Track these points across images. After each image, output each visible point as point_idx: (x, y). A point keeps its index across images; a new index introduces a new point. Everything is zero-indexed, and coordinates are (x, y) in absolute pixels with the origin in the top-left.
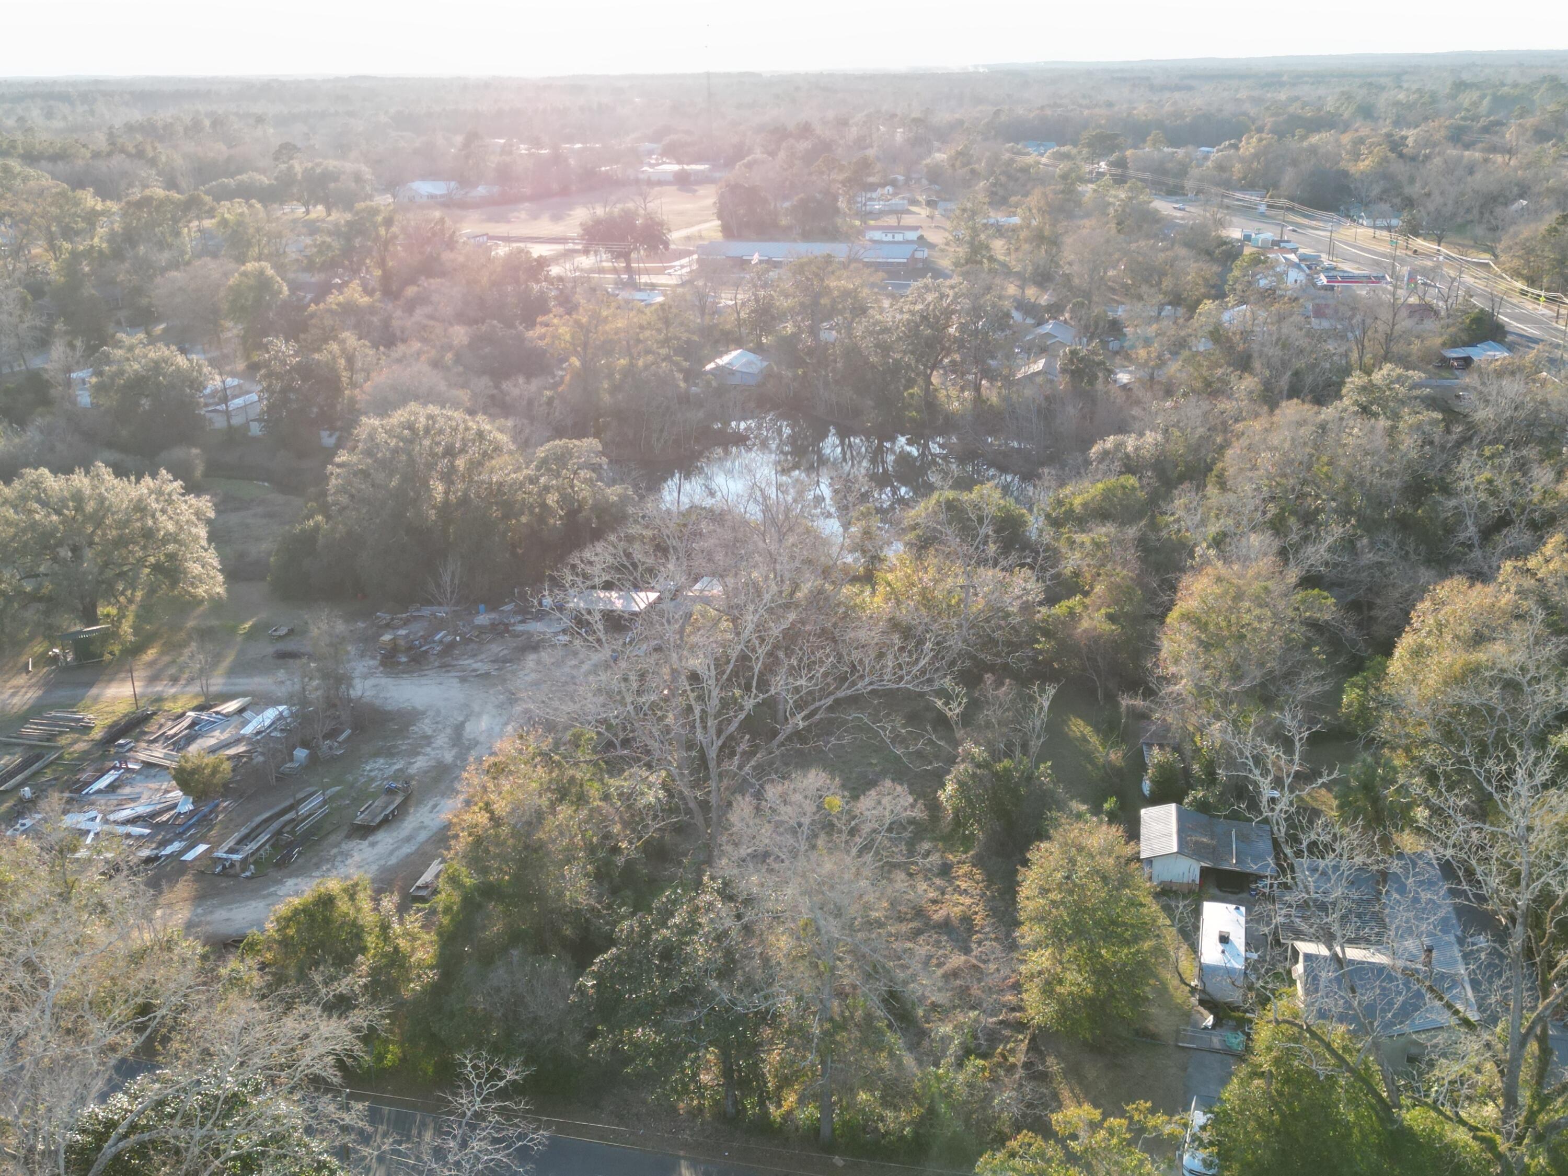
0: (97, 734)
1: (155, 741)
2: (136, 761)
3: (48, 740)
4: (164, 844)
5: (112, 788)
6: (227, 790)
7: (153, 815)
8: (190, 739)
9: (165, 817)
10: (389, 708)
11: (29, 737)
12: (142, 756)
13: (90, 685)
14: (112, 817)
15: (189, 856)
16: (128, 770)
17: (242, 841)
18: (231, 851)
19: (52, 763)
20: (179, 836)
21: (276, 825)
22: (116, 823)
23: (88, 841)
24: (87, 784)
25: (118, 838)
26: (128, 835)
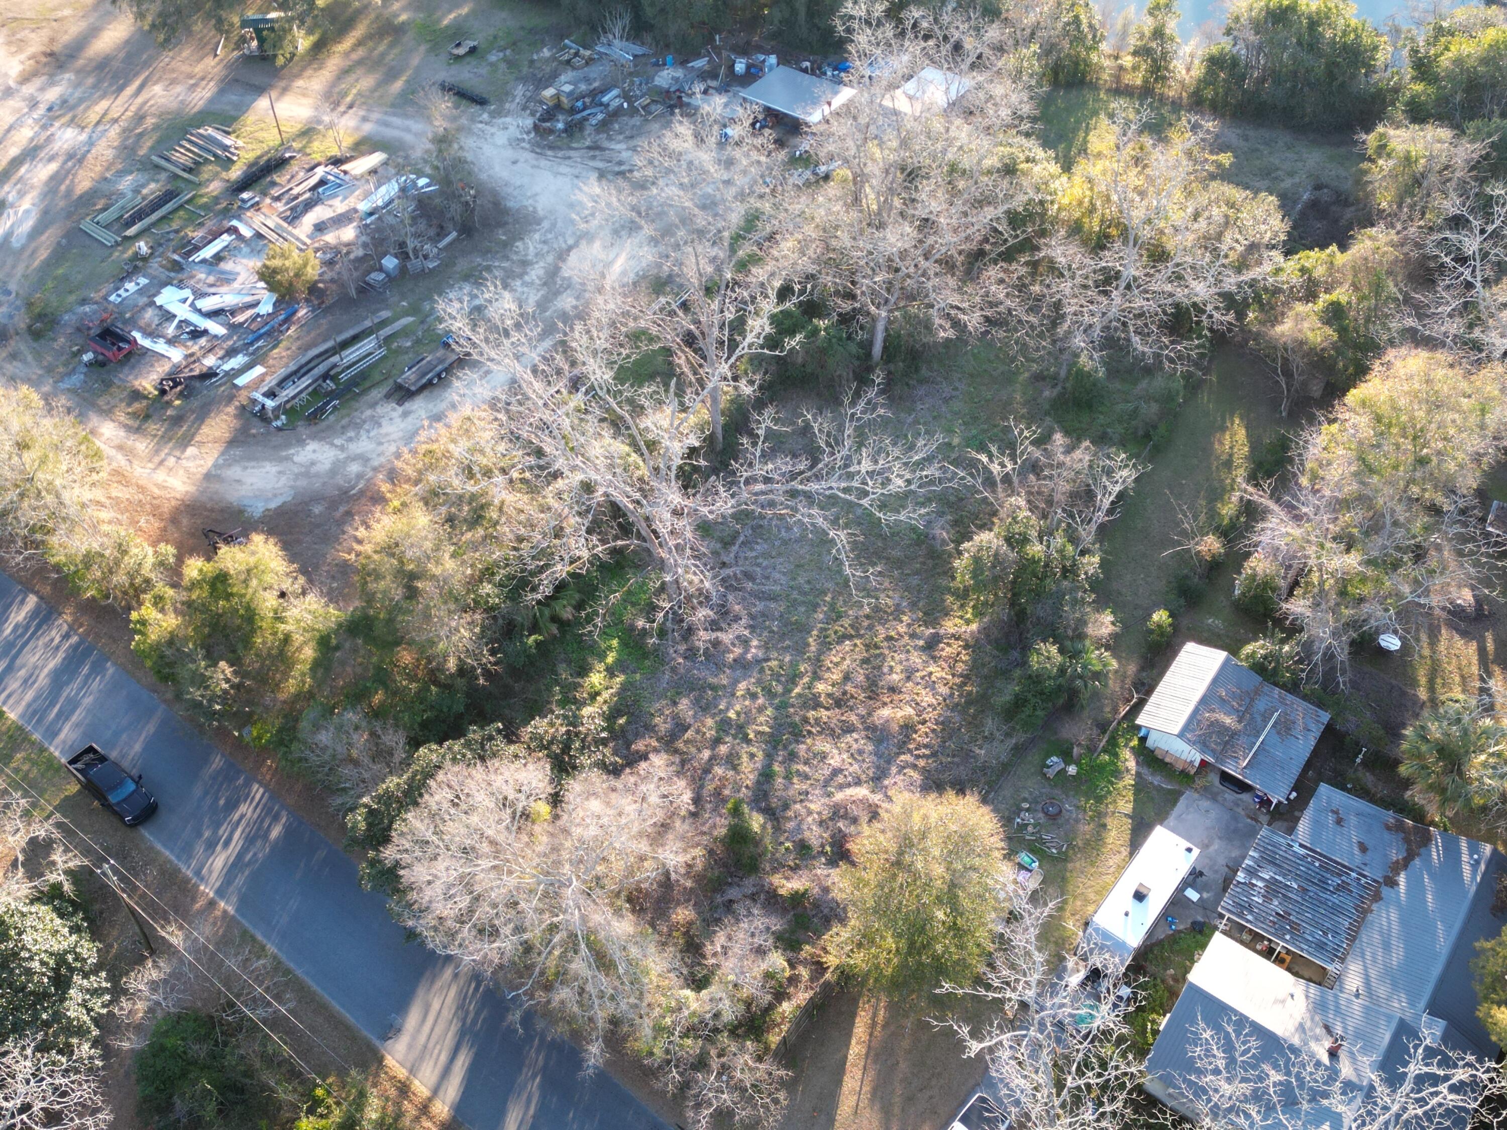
0: (234, 173)
1: (278, 199)
2: (249, 227)
3: (190, 170)
4: (229, 355)
5: (218, 258)
6: (311, 291)
7: (233, 312)
8: (309, 205)
9: (240, 318)
10: (510, 204)
11: (178, 161)
12: (259, 219)
14: (201, 304)
15: (241, 381)
16: (240, 237)
17: (281, 383)
18: (269, 393)
19: (181, 206)
20: (246, 347)
21: (317, 372)
22: (199, 311)
23: (171, 330)
24: (197, 249)
25: (196, 334)
26: (205, 332)
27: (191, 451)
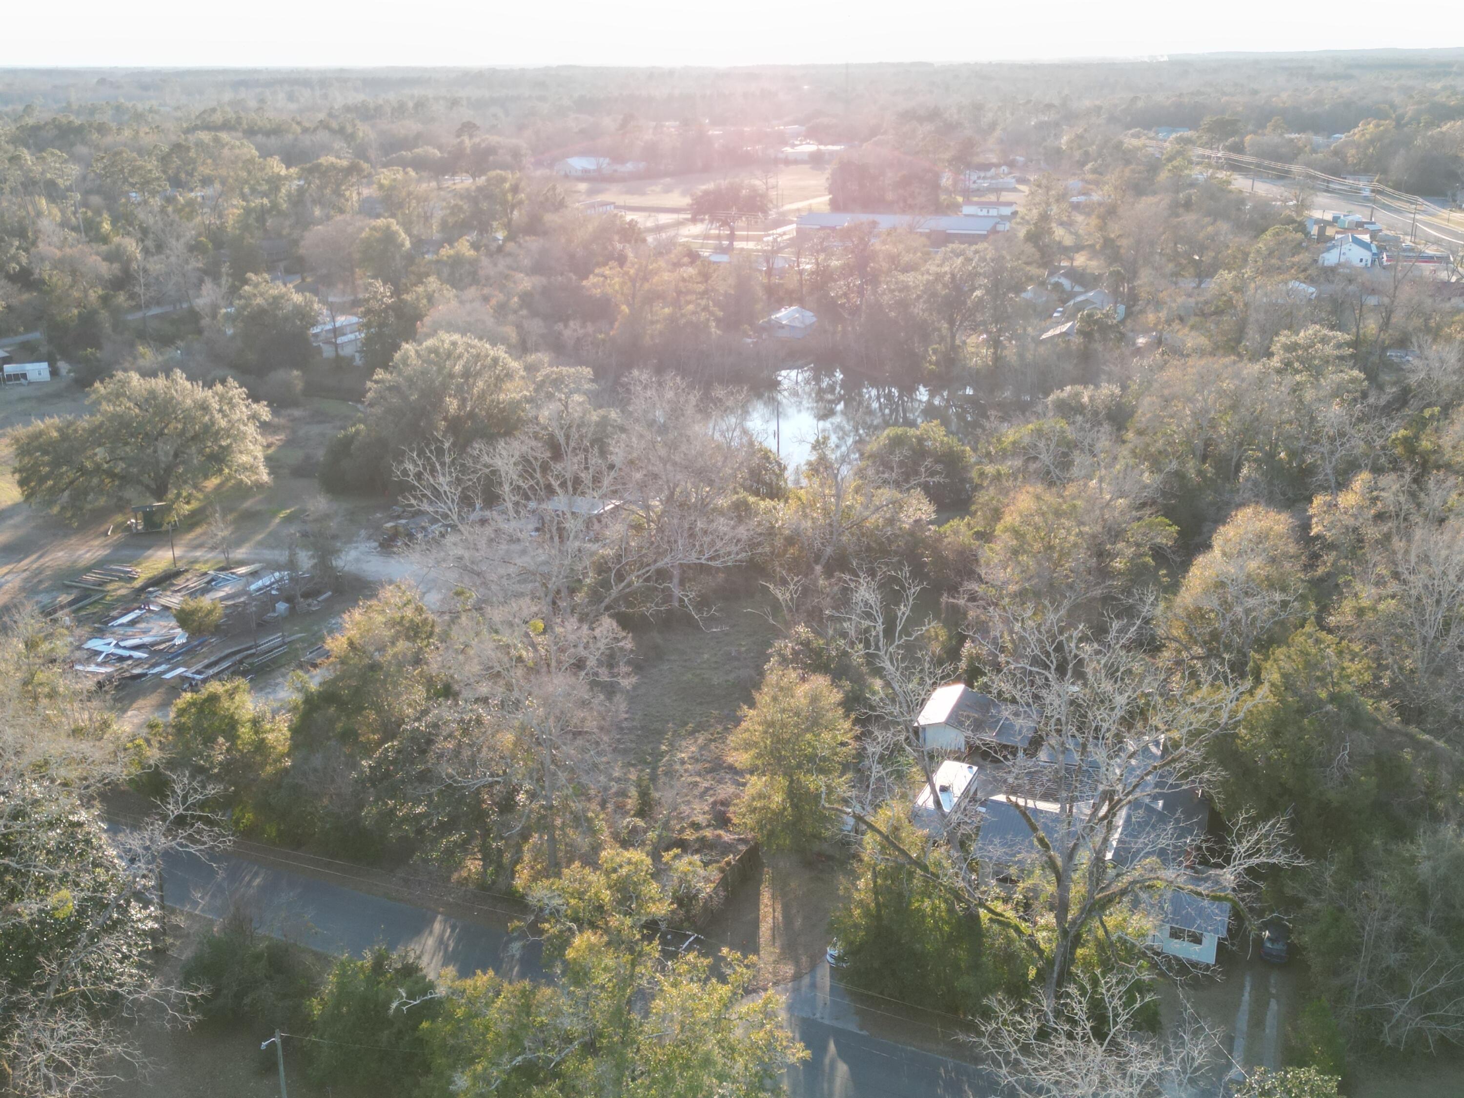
0: (137, 584)
1: (178, 591)
2: (158, 604)
3: (99, 585)
4: (154, 666)
5: (133, 623)
6: (217, 630)
7: (153, 644)
8: (204, 592)
9: (161, 647)
11: (86, 581)
12: (163, 601)
13: (149, 548)
14: (122, 644)
15: (168, 676)
16: (149, 611)
17: (208, 666)
18: (199, 672)
19: (95, 602)
20: (168, 661)
21: (238, 657)
22: (125, 648)
23: (100, 659)
24: (115, 618)
25: (121, 659)
26: (130, 657)
27: (130, 713)
